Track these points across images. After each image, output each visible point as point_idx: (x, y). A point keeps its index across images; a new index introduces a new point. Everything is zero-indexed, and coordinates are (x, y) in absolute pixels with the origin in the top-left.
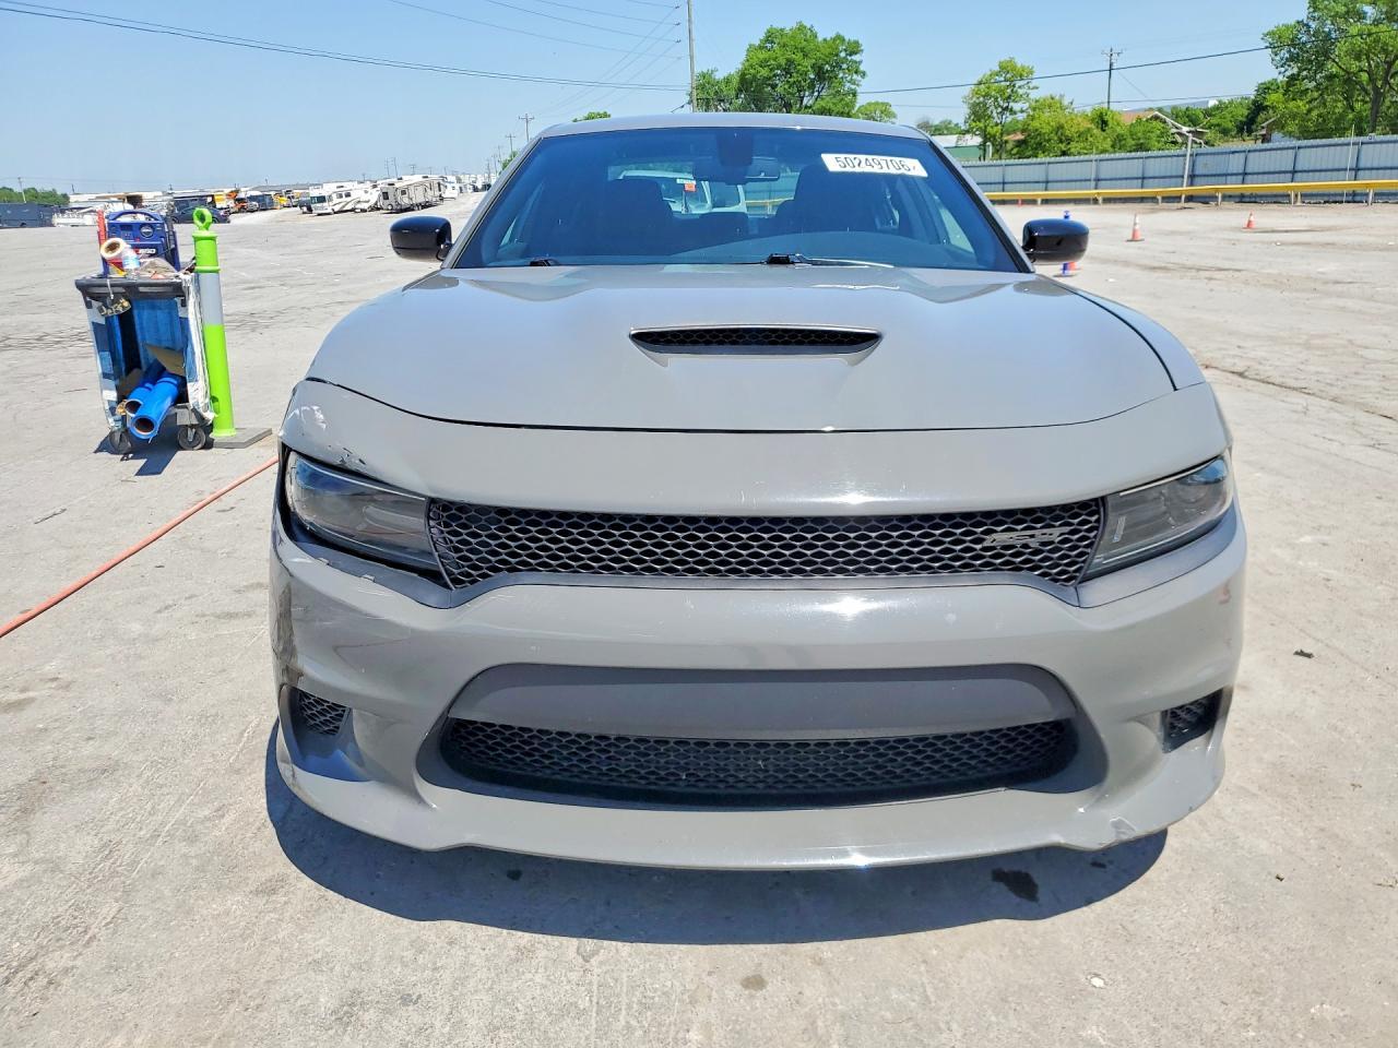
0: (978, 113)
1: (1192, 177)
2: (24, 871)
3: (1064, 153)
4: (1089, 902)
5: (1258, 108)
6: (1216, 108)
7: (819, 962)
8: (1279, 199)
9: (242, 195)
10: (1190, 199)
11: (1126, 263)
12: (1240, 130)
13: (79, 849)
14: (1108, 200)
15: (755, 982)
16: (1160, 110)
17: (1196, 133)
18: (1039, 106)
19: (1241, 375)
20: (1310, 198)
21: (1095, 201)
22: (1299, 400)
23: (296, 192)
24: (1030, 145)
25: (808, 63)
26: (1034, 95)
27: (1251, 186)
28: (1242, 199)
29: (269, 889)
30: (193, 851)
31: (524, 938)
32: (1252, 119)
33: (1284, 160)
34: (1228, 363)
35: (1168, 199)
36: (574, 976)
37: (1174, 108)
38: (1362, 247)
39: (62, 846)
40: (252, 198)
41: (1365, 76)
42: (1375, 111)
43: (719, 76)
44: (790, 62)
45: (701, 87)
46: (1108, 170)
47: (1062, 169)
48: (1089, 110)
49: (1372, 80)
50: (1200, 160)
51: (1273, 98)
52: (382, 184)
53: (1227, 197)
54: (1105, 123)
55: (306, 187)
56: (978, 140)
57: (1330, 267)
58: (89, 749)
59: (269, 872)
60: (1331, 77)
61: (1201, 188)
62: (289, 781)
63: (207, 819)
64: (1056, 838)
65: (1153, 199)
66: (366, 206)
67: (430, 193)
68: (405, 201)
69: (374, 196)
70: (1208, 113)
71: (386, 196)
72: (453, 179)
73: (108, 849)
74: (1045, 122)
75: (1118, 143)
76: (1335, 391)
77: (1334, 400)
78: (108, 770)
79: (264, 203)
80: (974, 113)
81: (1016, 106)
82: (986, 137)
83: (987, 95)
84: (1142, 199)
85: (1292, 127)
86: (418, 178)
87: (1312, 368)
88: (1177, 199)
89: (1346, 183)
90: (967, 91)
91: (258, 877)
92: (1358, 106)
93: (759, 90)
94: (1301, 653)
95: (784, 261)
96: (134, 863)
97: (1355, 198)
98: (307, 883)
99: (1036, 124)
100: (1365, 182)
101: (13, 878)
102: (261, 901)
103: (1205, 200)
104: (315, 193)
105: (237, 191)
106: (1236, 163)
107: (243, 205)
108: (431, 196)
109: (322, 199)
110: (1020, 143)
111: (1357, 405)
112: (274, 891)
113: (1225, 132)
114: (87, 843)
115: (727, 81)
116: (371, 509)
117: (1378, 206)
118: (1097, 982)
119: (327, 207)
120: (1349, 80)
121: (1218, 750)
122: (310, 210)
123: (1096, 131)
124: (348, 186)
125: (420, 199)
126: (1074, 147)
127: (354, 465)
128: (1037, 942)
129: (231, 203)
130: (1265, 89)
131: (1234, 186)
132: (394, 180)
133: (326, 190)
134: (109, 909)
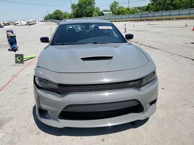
0: (112, 9)
1: (141, 17)
2: (4, 134)
3: (123, 14)
4: (141, 125)
5: (148, 7)
6: (143, 7)
7: (110, 137)
8: (152, 20)
9: (5, 23)
10: (140, 20)
11: (133, 30)
12: (146, 11)
13: (10, 131)
14: (130, 21)
15: (103, 140)
16: (136, 7)
17: (141, 11)
18: (119, 8)
19: (150, 47)
20: (156, 20)
21: (128, 21)
22: (158, 51)
23: (13, 22)
24: (119, 13)
25: (87, 2)
26: (119, 6)
27: (148, 18)
28: (147, 20)
29: (38, 134)
30: (26, 129)
31: (73, 137)
32: (148, 9)
33: (152, 15)
34: (148, 45)
35: (137, 20)
36: (80, 142)
37: (137, 7)
38: (163, 27)
39: (8, 130)
40: (7, 24)
41: (162, 3)
42: (163, 7)
43: (75, 4)
44: (85, 2)
45: (73, 6)
46: (129, 16)
47: (123, 17)
48: (126, 8)
49: (163, 3)
50: (141, 15)
51: (150, 6)
52: (27, 21)
53: (145, 20)
54: (129, 10)
55: (15, 21)
56: (112, 13)
57: (159, 30)
58: (7, 116)
59: (37, 131)
60: (157, 3)
61: (142, 19)
62: (40, 120)
63: (27, 124)
64: (138, 119)
65: (136, 20)
66: (24, 24)
67: (34, 22)
68: (30, 24)
69: (26, 23)
70: (142, 8)
71: (27, 23)
72: (37, 20)
73: (14, 130)
74: (121, 10)
75: (130, 13)
76: (162, 49)
77: (162, 50)
78: (11, 118)
79: (8, 24)
80: (111, 9)
81: (117, 8)
82: (113, 12)
83: (113, 6)
84: (134, 20)
85: (153, 10)
86: (32, 20)
87: (159, 46)
88: (139, 20)
89: (160, 18)
90: (110, 6)
91: (36, 132)
92: (161, 7)
93: (81, 6)
94: (162, 88)
95: (96, 43)
96: (18, 132)
97: (161, 20)
98: (43, 132)
99: (119, 10)
100: (163, 17)
101: (2, 136)
102: (37, 136)
103: (142, 20)
104: (16, 23)
105: (4, 22)
106: (146, 15)
107: (5, 25)
108: (34, 23)
109: (18, 24)
110: (117, 13)
111: (165, 51)
112: (39, 134)
113: (144, 10)
114: (11, 130)
115: (76, 5)
116: (49, 84)
117: (164, 21)
118: (144, 136)
119: (19, 25)
120: (160, 3)
121: (156, 105)
122: (16, 25)
123: (127, 11)
124: (21, 21)
125: (33, 23)
126: (125, 13)
127: (47, 79)
128: (136, 131)
129: (3, 24)
130: (149, 4)
131: (146, 18)
132: (28, 20)
133: (18, 22)
134: (17, 139)
